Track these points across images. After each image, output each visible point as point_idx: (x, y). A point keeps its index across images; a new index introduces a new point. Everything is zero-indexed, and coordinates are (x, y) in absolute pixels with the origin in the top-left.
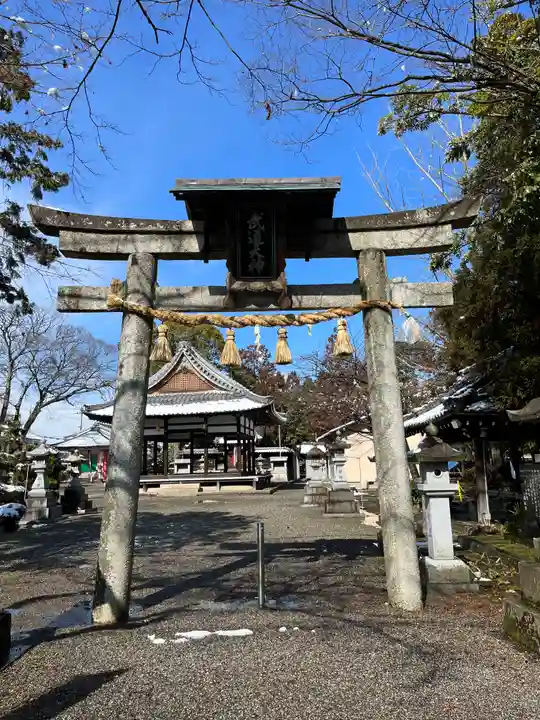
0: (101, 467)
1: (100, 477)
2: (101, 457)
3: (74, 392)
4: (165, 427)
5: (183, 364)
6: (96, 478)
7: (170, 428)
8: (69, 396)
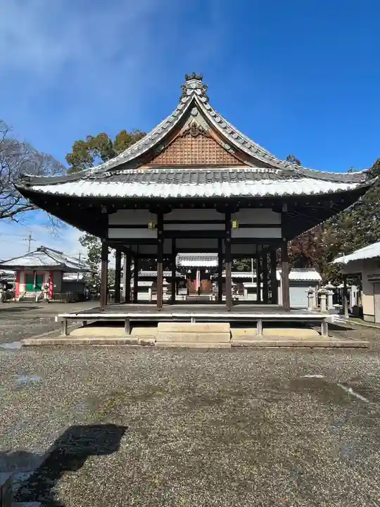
0: (47, 288)
1: (46, 297)
2: (47, 277)
3: (19, 210)
4: (159, 227)
5: (192, 120)
6: (41, 297)
7: (167, 227)
8: (13, 213)
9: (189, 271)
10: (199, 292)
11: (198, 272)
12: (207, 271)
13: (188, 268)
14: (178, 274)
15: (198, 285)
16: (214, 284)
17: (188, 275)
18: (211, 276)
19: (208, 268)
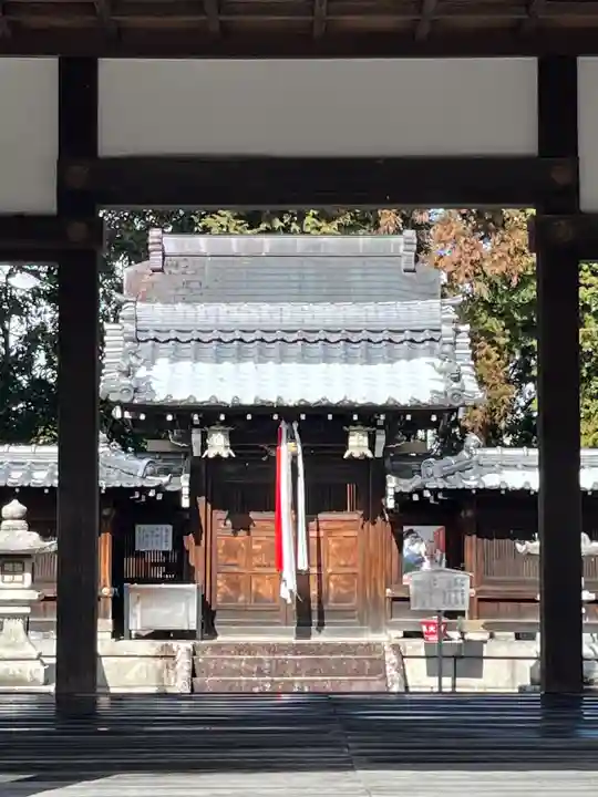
9: (219, 445)
10: (307, 614)
11: (288, 450)
12: (357, 444)
13: (210, 415)
14: (118, 468)
15: (295, 558)
16: (413, 548)
17: (207, 475)
18: (393, 484)
19: (367, 416)
